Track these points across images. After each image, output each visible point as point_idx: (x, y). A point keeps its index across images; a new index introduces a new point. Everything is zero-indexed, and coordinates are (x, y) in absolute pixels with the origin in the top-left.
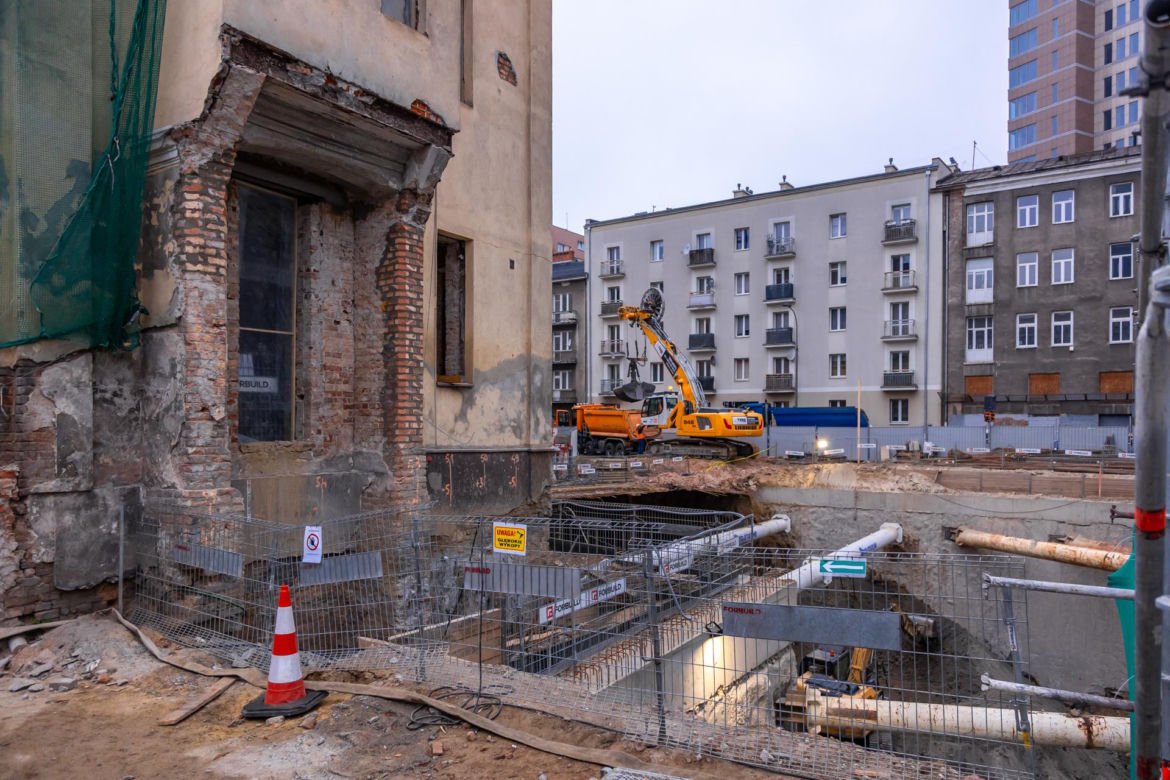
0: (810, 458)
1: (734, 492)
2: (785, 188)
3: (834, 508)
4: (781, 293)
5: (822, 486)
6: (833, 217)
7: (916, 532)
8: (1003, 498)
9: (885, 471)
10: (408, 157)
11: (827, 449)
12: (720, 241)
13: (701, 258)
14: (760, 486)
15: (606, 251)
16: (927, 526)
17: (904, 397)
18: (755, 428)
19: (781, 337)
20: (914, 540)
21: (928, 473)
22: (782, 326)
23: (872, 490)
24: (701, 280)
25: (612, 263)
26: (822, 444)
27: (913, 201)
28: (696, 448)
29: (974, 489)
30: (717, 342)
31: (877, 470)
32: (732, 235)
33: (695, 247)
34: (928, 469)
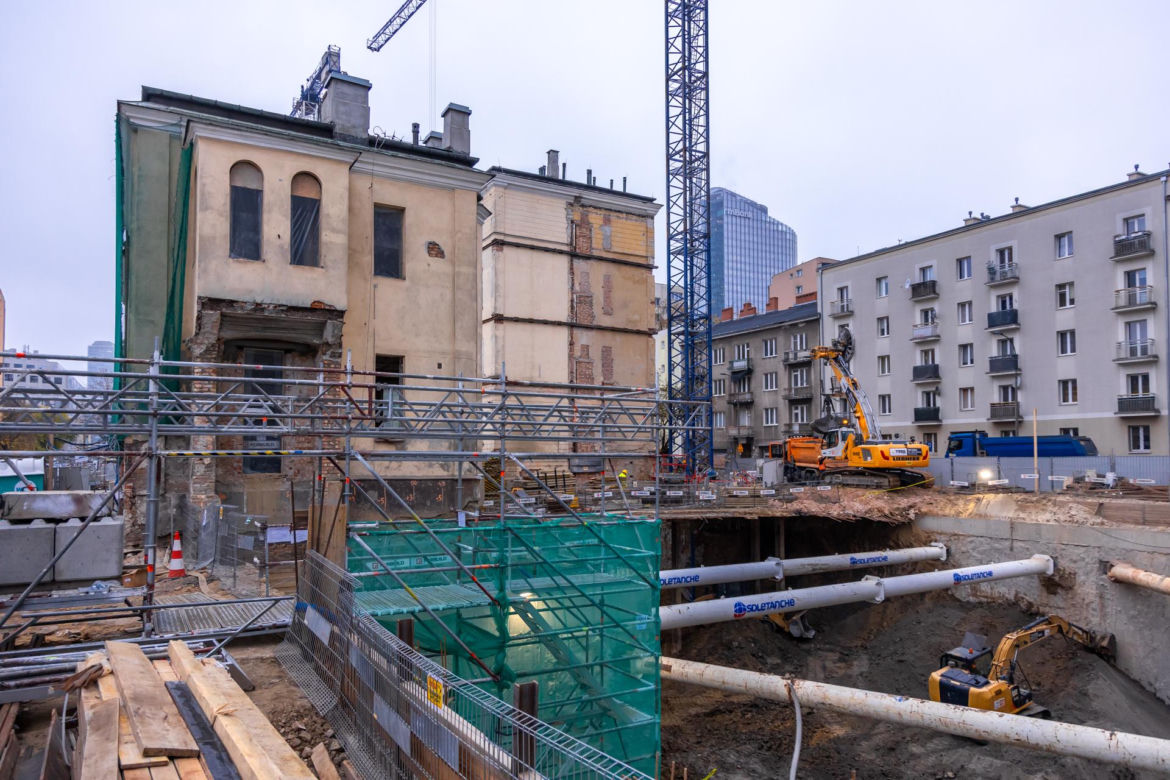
0: (972, 488)
1: (883, 519)
2: (1017, 210)
3: (991, 538)
4: (1005, 319)
5: (980, 516)
6: (1059, 237)
7: (1072, 565)
8: (1163, 532)
9: (1044, 502)
10: (320, 328)
11: (992, 479)
12: (942, 272)
13: (924, 290)
14: (920, 515)
15: (836, 291)
16: (1083, 559)
17: (1146, 424)
18: (918, 459)
19: (1006, 365)
20: (1070, 573)
21: (1089, 504)
22: (1009, 353)
23: (1028, 521)
24: (925, 313)
25: (842, 300)
26: (986, 475)
27: (1148, 211)
28: (862, 478)
29: (1137, 523)
30: (941, 373)
31: (1037, 501)
32: (954, 266)
33: (918, 279)
34: (1090, 500)
